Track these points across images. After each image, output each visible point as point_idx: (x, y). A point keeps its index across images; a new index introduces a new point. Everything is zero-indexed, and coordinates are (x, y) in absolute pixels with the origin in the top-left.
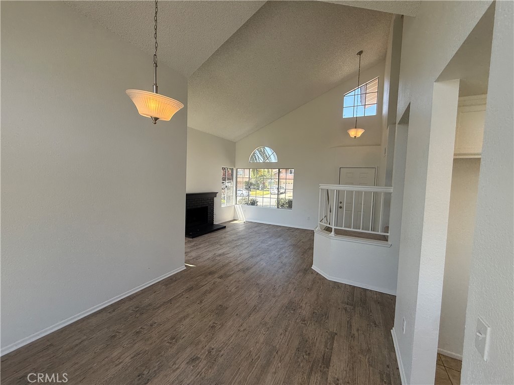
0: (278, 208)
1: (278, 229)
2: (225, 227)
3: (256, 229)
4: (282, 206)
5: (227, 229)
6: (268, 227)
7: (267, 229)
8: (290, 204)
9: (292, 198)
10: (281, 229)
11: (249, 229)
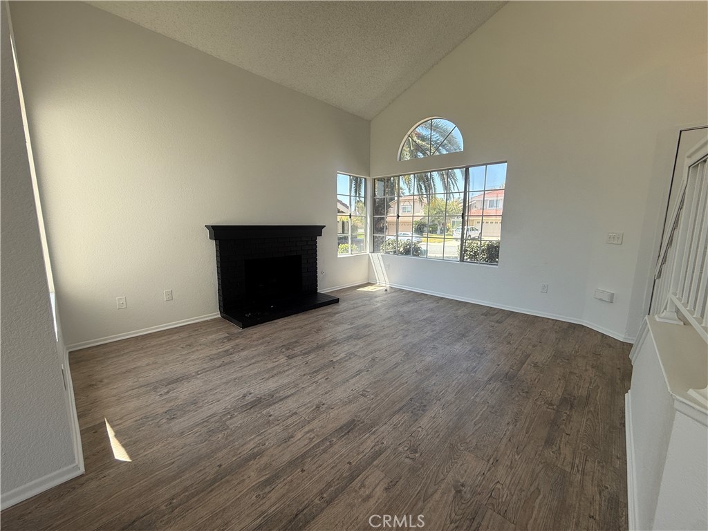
0: (462, 260)
1: (459, 312)
2: (336, 301)
3: (406, 309)
4: (474, 256)
5: (342, 306)
6: (435, 305)
7: (432, 310)
8: (492, 253)
9: (499, 239)
10: (467, 311)
11: (389, 309)
